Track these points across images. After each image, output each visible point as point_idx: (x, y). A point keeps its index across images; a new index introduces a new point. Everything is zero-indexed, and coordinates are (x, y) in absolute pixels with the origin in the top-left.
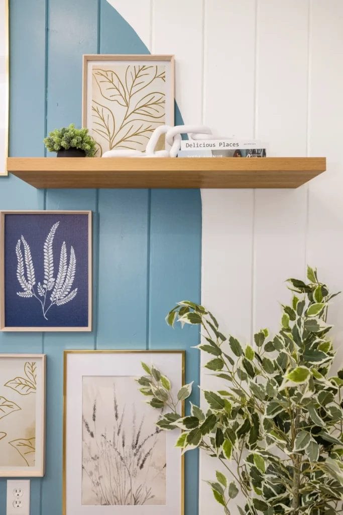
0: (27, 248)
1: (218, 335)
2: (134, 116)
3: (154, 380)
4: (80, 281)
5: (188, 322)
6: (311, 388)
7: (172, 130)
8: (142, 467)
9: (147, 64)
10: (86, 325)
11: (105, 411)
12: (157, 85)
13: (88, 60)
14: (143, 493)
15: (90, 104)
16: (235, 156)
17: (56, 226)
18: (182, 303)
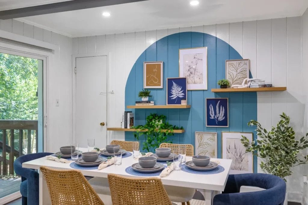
0: (212, 107)
1: (261, 128)
2: (239, 74)
3: (245, 140)
4: (225, 115)
5: (253, 124)
6: (275, 136)
7: (248, 79)
8: (242, 161)
9: (242, 61)
10: (227, 126)
11: (232, 146)
12: (245, 66)
13: (227, 61)
14: (242, 167)
15: (227, 72)
16: (264, 87)
17: (219, 102)
18: (251, 120)
